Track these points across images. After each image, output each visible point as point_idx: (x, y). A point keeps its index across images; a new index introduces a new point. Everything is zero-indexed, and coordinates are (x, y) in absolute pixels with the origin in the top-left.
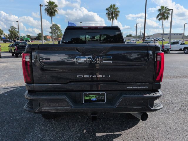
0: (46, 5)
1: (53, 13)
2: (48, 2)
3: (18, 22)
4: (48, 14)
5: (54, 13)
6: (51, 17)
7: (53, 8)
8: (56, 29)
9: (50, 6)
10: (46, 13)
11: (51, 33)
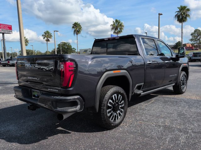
0: (177, 12)
1: (184, 19)
2: (179, 8)
3: (146, 33)
4: (178, 20)
5: (186, 18)
6: (181, 24)
7: (184, 13)
8: (199, 35)
9: (182, 11)
10: (177, 19)
11: (191, 40)
